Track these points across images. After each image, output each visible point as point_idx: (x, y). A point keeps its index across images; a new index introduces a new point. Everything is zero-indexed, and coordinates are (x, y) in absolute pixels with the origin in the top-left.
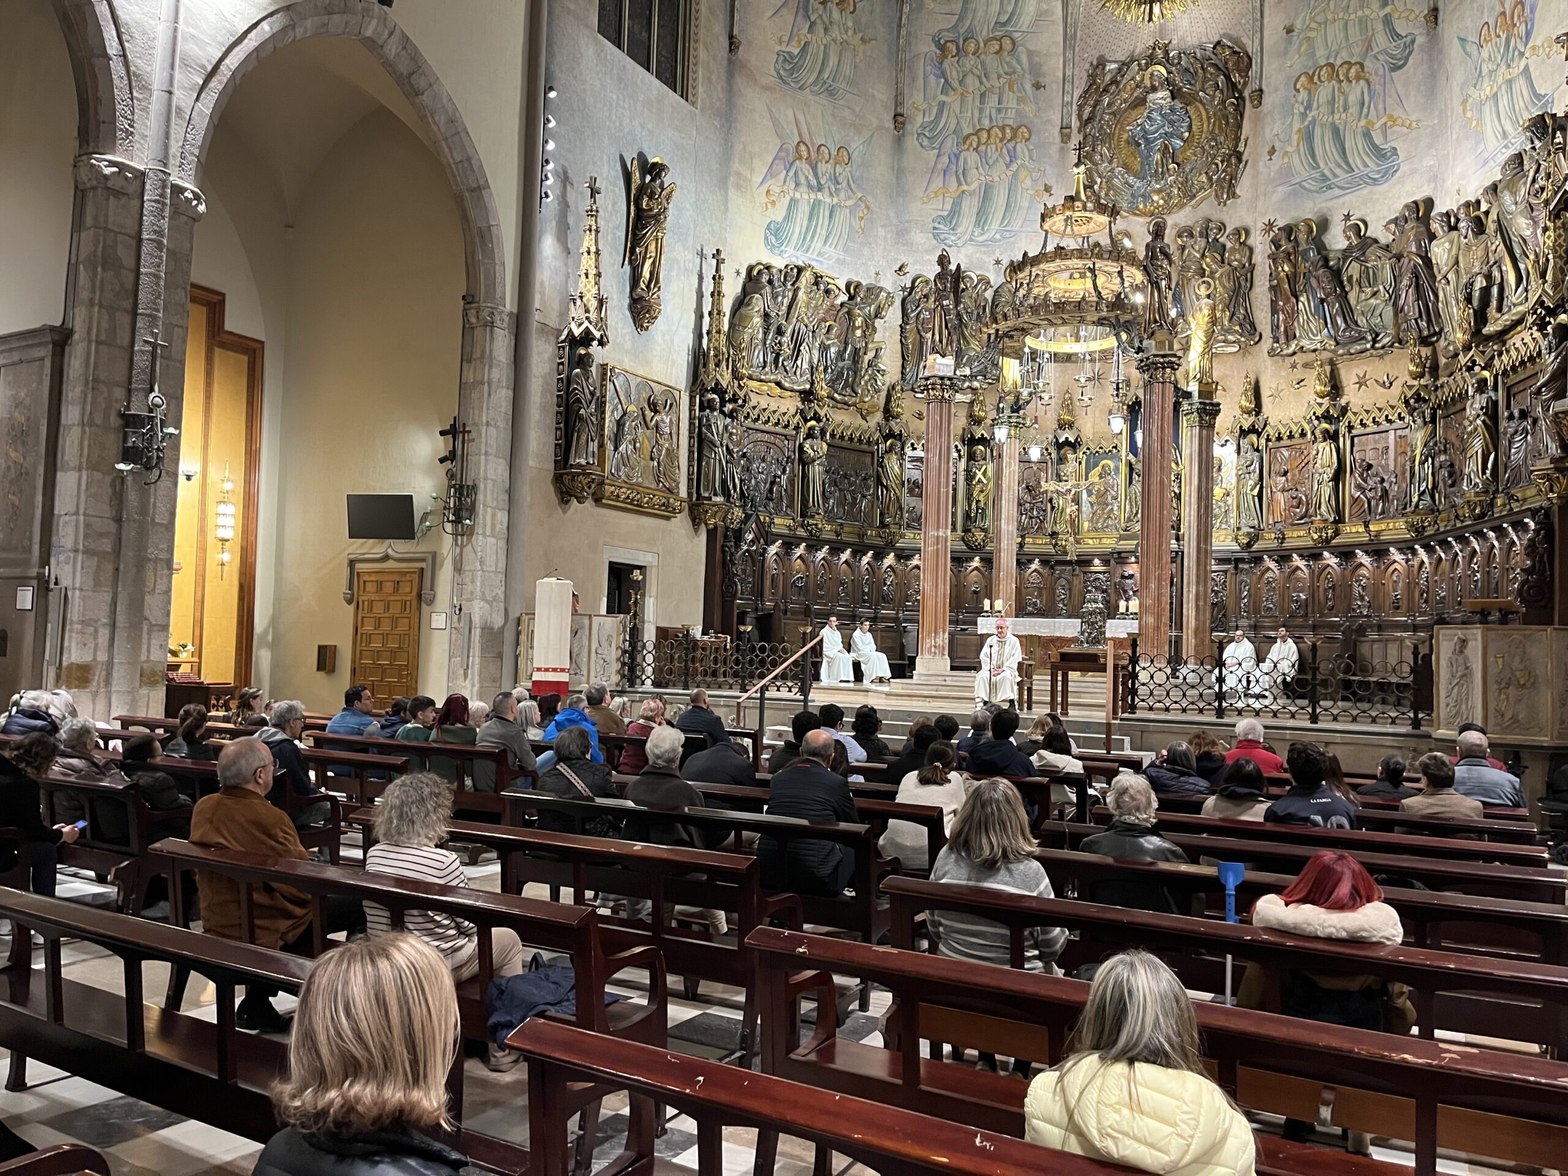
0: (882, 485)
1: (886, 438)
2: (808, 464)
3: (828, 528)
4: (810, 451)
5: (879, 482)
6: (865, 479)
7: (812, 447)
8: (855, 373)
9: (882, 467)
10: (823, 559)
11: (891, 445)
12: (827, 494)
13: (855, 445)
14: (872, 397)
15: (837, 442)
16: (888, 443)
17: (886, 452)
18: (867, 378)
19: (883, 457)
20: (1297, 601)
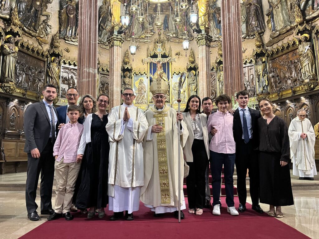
0: (49, 76)
1: (52, 55)
2: (6, 55)
3: (18, 91)
4: (8, 49)
5: (47, 75)
6: (40, 72)
7: (9, 47)
8: (36, 22)
9: (49, 68)
10: (14, 106)
11: (54, 59)
12: (18, 74)
13: (35, 55)
14: (44, 36)
15: (25, 50)
16: (53, 58)
17: (51, 62)
18: (42, 26)
19: (50, 64)
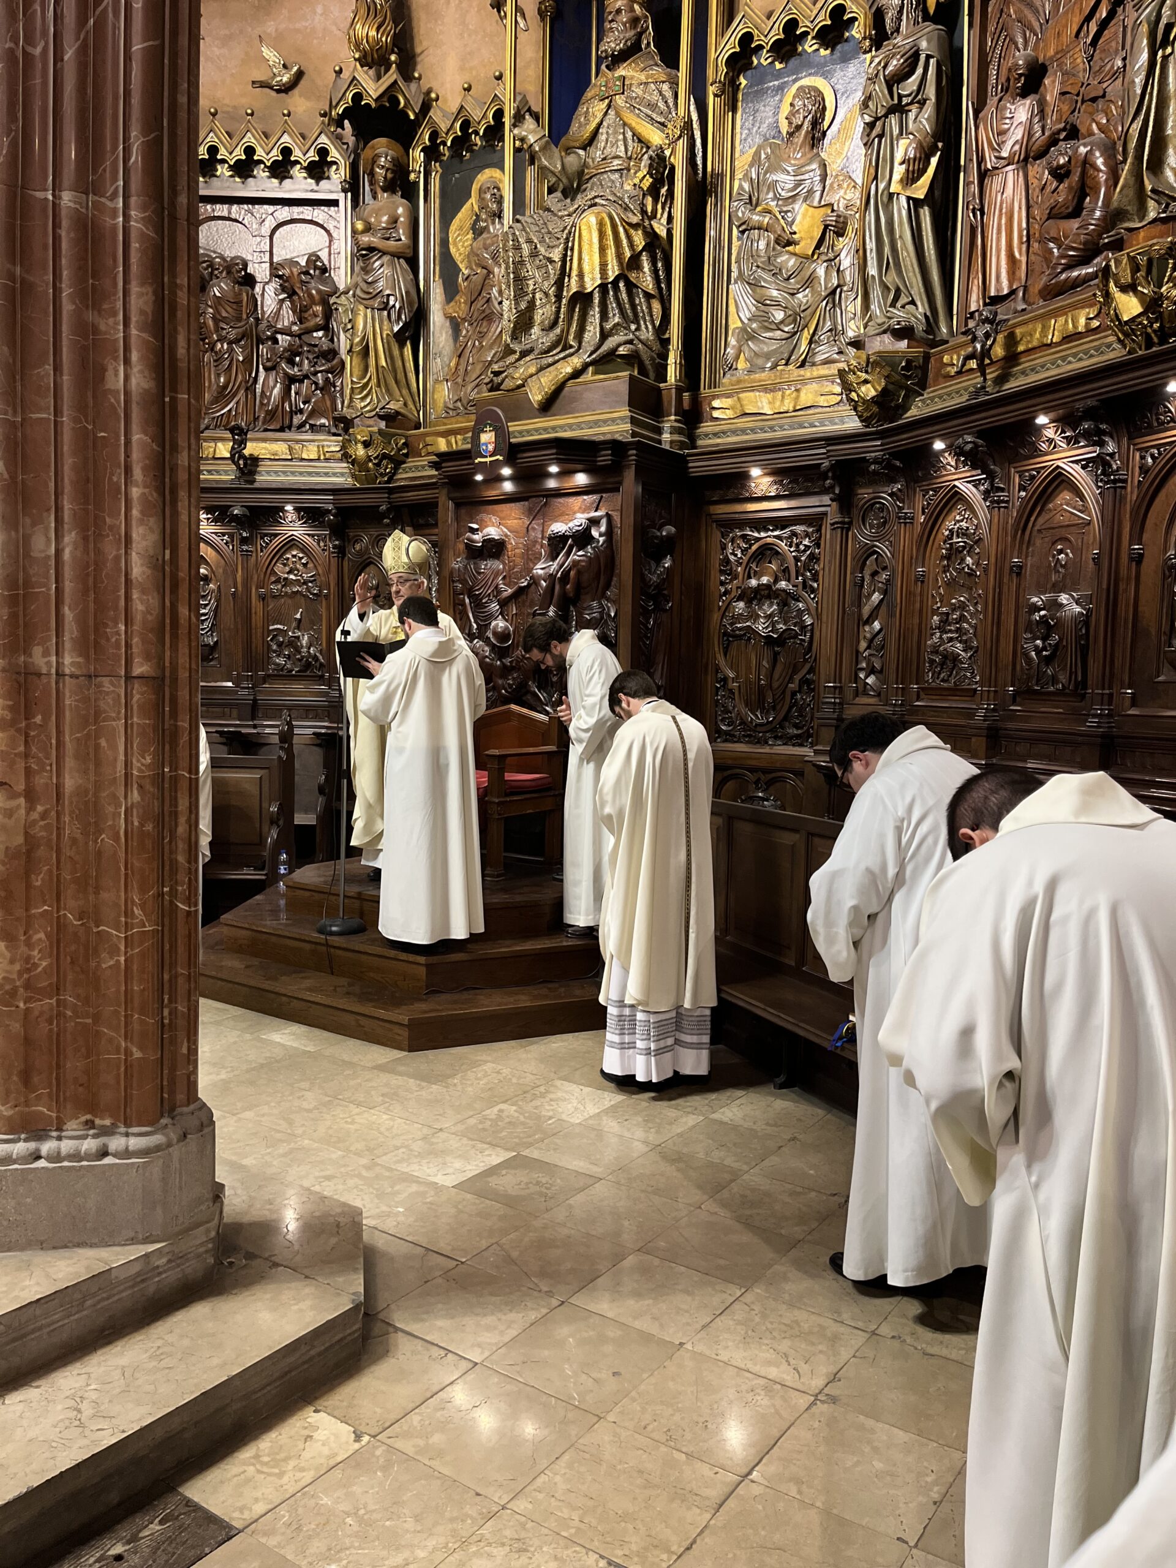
20: (1046, 628)
